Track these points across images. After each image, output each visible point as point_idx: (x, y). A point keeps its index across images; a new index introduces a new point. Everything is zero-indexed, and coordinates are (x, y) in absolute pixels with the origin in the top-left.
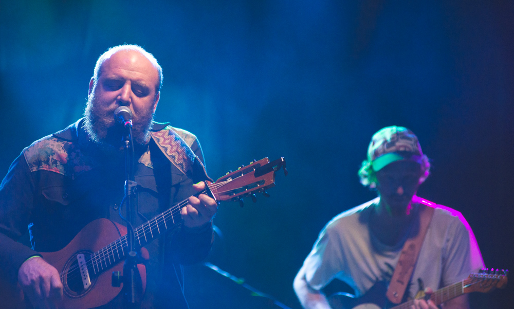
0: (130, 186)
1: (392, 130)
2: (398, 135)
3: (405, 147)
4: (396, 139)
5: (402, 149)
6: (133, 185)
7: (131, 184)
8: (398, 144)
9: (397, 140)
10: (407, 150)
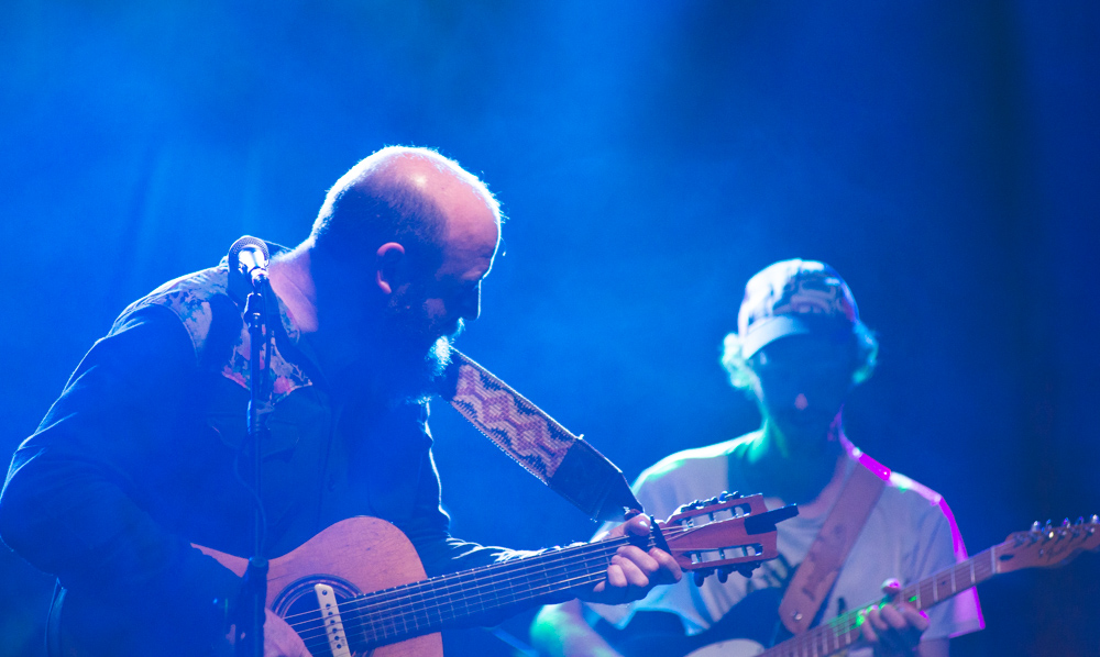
0: (259, 411)
1: (788, 270)
2: (800, 281)
3: (812, 305)
4: (793, 288)
5: (804, 310)
6: (266, 410)
7: (262, 407)
8: (795, 299)
9: (796, 291)
10: (816, 311)
